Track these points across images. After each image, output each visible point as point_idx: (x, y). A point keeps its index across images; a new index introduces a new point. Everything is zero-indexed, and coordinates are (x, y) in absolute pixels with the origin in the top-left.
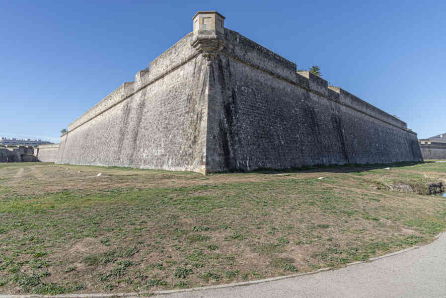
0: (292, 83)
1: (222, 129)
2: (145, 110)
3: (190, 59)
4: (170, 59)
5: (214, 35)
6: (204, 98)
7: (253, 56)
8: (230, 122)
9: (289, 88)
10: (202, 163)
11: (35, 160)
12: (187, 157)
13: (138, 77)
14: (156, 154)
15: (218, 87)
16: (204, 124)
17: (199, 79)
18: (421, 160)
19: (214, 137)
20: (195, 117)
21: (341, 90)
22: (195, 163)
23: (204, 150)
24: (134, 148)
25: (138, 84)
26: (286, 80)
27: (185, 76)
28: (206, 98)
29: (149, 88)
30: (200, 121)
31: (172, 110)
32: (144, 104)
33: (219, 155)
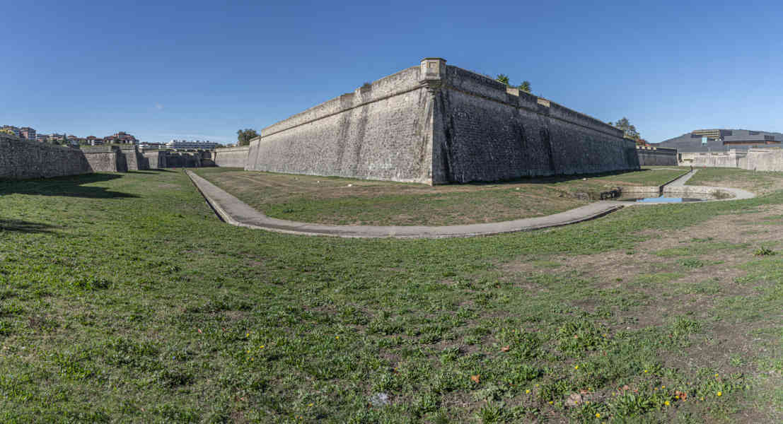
0: (503, 102)
1: (443, 150)
2: (368, 126)
3: (415, 89)
4: (395, 84)
5: (438, 77)
6: (429, 126)
7: (467, 84)
8: (449, 144)
9: (499, 107)
10: (429, 177)
11: (213, 165)
12: (416, 172)
13: (358, 93)
14: (383, 167)
15: (440, 116)
16: (430, 147)
17: (424, 109)
18: (637, 167)
19: (438, 157)
20: (422, 139)
21: (551, 104)
22: (423, 176)
23: (431, 167)
24: (358, 161)
25: (358, 99)
26: (497, 100)
27: (411, 102)
28: (431, 126)
29: (371, 105)
30: (427, 143)
31: (399, 131)
32: (366, 120)
33: (442, 170)
